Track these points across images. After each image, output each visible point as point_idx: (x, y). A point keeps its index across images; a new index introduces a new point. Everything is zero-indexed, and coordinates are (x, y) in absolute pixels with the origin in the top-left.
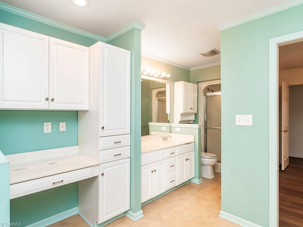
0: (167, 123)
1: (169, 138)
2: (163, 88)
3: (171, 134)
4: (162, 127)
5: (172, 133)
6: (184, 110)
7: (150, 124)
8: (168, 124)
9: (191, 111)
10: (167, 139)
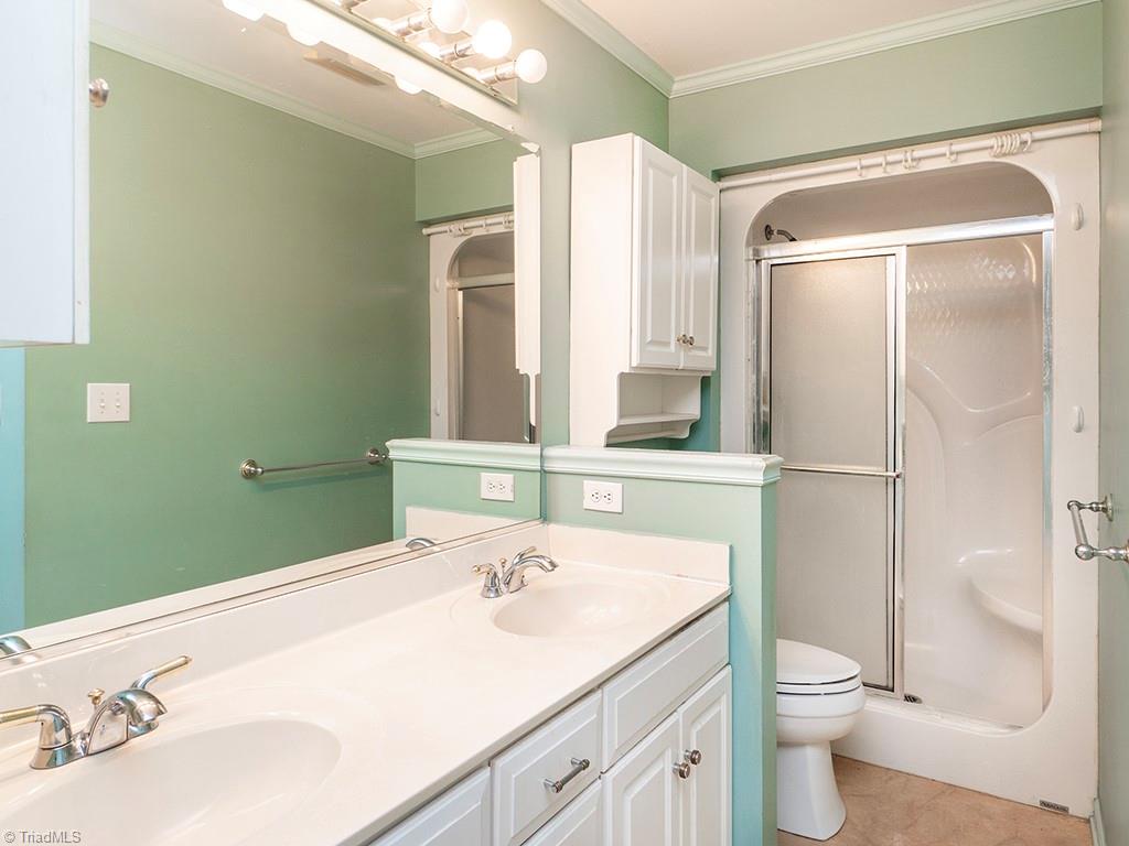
0: (522, 441)
1: (531, 572)
2: (500, 218)
3: (552, 526)
4: (486, 476)
5: (557, 521)
6: (643, 344)
7: (398, 449)
8: (524, 454)
9: (681, 359)
10: (515, 583)
